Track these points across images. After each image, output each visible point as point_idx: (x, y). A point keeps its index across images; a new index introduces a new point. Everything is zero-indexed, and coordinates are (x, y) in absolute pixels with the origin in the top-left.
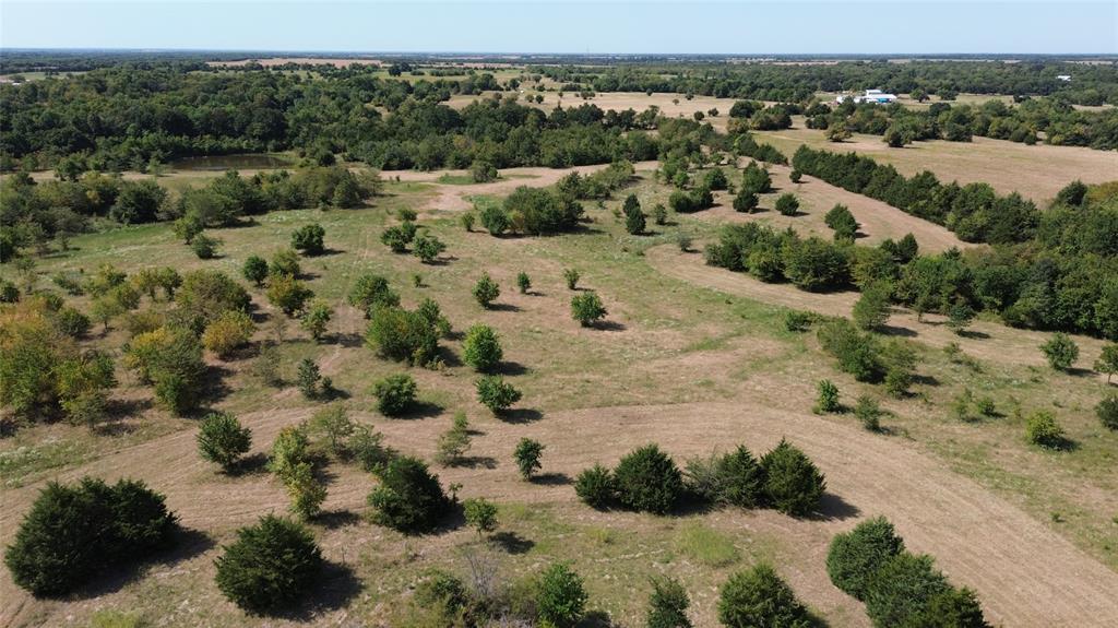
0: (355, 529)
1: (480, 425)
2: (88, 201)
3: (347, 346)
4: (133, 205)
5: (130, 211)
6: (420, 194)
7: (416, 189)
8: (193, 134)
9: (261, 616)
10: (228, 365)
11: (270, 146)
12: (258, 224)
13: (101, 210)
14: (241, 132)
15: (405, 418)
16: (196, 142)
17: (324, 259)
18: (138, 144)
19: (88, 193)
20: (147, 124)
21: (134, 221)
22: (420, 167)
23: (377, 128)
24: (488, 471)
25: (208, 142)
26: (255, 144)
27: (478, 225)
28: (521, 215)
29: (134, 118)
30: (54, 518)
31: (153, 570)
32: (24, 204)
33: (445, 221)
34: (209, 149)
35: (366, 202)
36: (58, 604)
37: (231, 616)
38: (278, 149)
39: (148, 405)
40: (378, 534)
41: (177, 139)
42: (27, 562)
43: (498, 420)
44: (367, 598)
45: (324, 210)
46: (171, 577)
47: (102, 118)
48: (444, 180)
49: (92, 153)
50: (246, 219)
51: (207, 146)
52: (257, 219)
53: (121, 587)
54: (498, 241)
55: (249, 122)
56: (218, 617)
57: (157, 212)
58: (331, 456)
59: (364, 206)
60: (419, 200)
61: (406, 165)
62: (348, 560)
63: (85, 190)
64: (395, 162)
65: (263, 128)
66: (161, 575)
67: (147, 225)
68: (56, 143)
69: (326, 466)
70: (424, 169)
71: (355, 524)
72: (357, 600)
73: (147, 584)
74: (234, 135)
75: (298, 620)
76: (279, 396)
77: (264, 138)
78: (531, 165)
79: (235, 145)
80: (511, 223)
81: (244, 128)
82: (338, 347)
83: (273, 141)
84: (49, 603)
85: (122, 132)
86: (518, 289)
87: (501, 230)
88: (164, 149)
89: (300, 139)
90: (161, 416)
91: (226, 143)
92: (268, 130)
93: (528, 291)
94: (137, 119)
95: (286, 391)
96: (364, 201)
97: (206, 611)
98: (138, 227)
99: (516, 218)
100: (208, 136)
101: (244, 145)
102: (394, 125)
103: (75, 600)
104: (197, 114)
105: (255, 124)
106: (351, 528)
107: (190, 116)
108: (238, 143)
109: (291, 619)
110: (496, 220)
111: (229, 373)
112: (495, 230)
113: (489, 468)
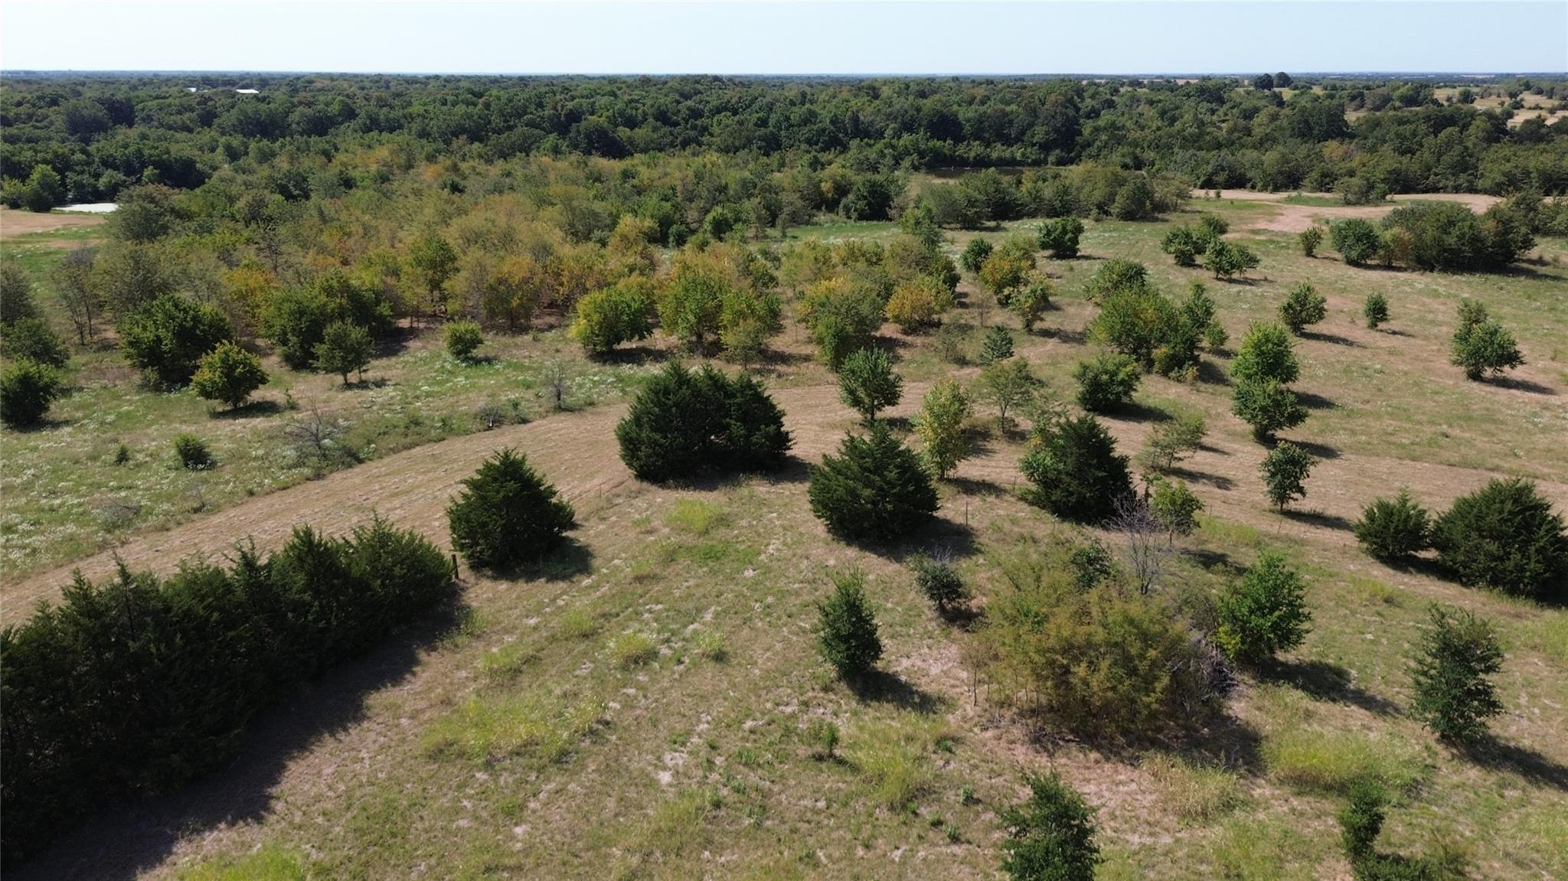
0: (997, 501)
1: (1227, 444)
2: (821, 194)
3: (1065, 342)
4: (865, 198)
5: (861, 204)
6: (1245, 213)
7: (1240, 208)
8: (958, 139)
9: (849, 544)
10: (909, 339)
11: (1051, 158)
12: (1005, 229)
13: (831, 206)
14: (1018, 139)
15: (1114, 418)
16: (961, 150)
17: (1074, 263)
18: (893, 147)
19: (823, 184)
20: (909, 127)
21: (862, 217)
22: (1260, 185)
23: (1208, 138)
24: (1217, 490)
25: (976, 149)
26: (1033, 153)
27: (1326, 247)
28: (1407, 236)
29: (896, 118)
30: (666, 392)
31: (754, 482)
32: (755, 187)
33: (1272, 242)
34: (975, 158)
35: (1160, 216)
36: (654, 488)
37: (815, 538)
38: (1061, 162)
39: (807, 359)
40: (1024, 511)
41: (939, 143)
42: (634, 435)
43: (1257, 445)
44: (981, 561)
45: (1097, 220)
46: (769, 492)
47: (862, 118)
48: (1289, 200)
49: (841, 152)
50: (992, 224)
51: (972, 154)
52: (1006, 224)
53: (715, 489)
54: (1352, 271)
55: (1031, 125)
56: (801, 534)
57: (890, 207)
58: (997, 432)
59: (1156, 220)
60: (1240, 219)
61: (1238, 181)
62: (973, 523)
63: (821, 181)
64: (1221, 178)
65: (1047, 133)
66: (760, 488)
67: (875, 222)
68: (809, 142)
69: (985, 440)
70: (1264, 189)
71: (997, 496)
72: (968, 560)
73: (744, 491)
74: (1008, 142)
75: (888, 558)
76: (956, 373)
77: (1046, 147)
78: (1457, 190)
79: (1007, 154)
80: (1386, 247)
81: (1023, 133)
82: (1055, 340)
83: (1058, 151)
84: (645, 485)
85: (880, 134)
86: (1364, 322)
87: (1364, 256)
88: (921, 154)
89: (1093, 150)
90: (818, 370)
91: (998, 151)
92: (1053, 136)
93: (1381, 325)
94: (899, 120)
95: (967, 371)
96: (1156, 215)
97: (792, 526)
98: (865, 223)
99: (1396, 240)
100: (978, 142)
101: (1018, 156)
102: (1236, 134)
103: (669, 488)
104: (970, 114)
105: (1037, 128)
106: (992, 499)
107: (961, 117)
108: (1012, 152)
109: (880, 555)
110: (1359, 240)
111: (905, 345)
112: (1354, 254)
113: (1219, 487)
